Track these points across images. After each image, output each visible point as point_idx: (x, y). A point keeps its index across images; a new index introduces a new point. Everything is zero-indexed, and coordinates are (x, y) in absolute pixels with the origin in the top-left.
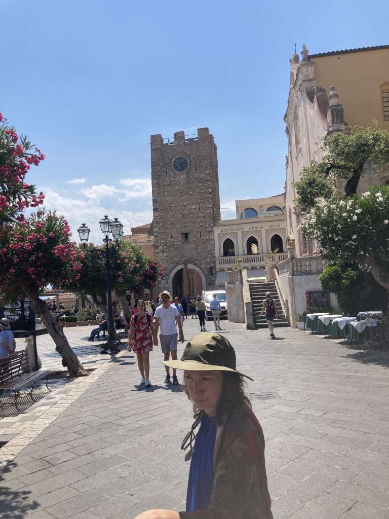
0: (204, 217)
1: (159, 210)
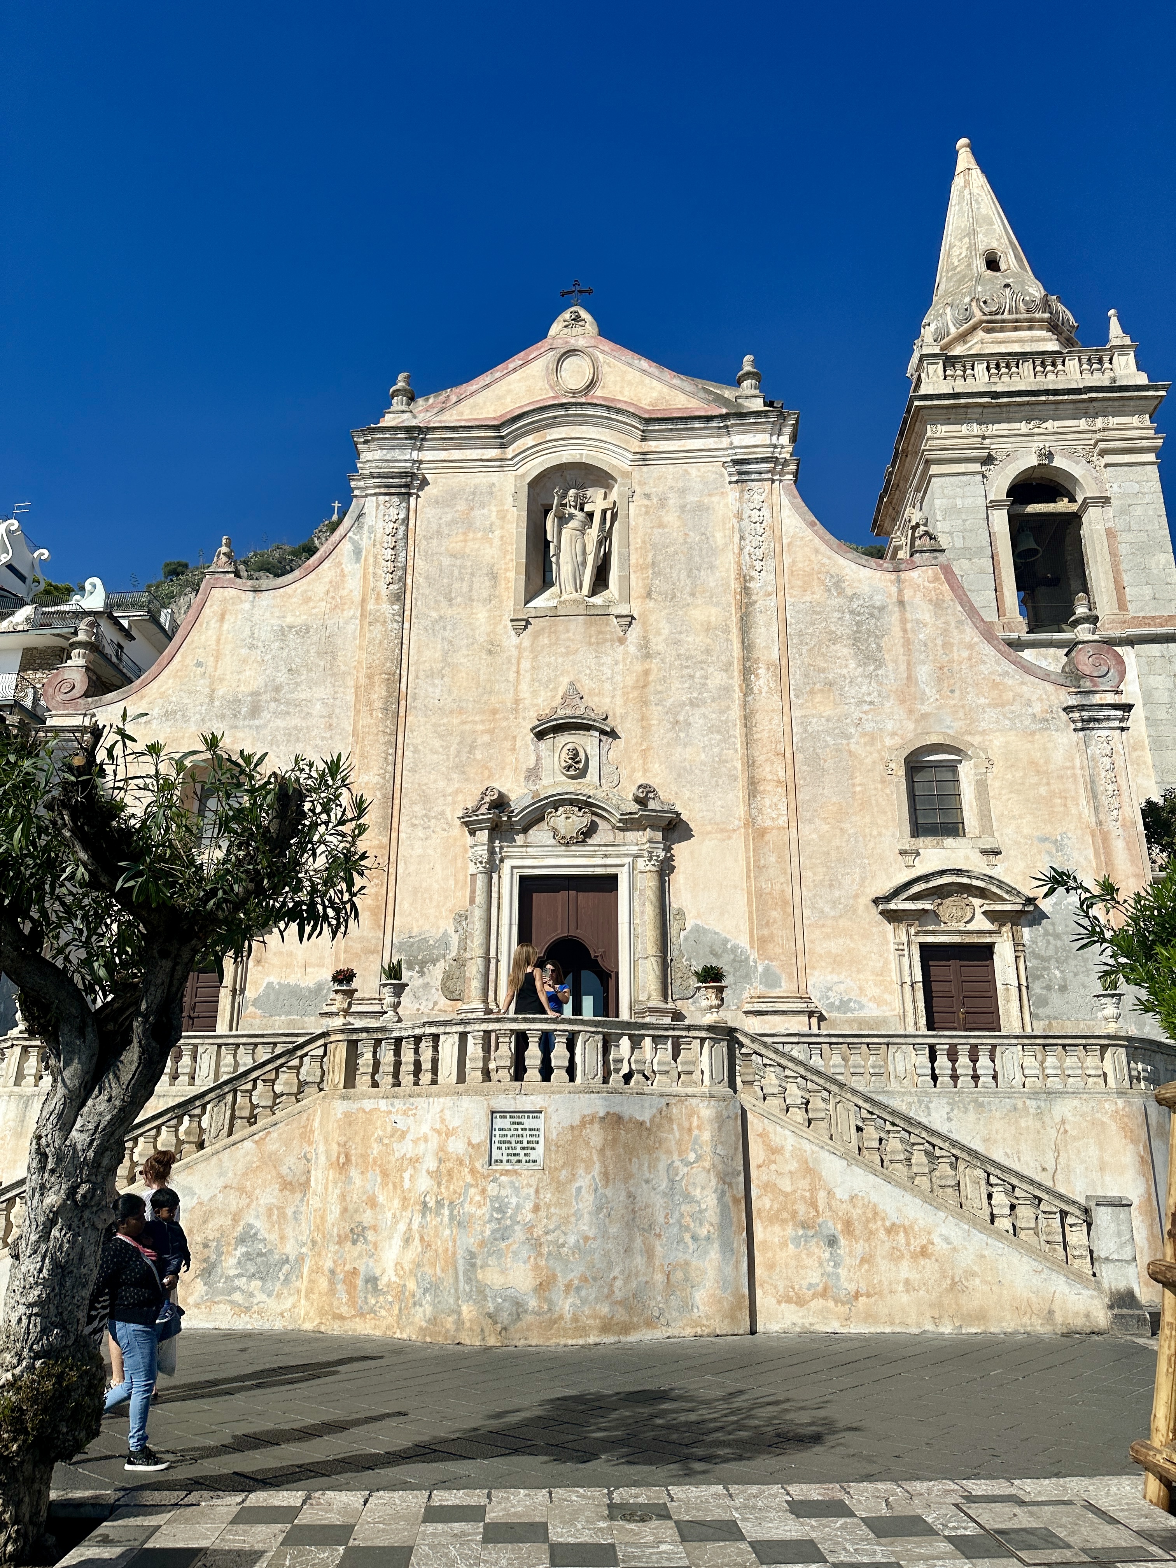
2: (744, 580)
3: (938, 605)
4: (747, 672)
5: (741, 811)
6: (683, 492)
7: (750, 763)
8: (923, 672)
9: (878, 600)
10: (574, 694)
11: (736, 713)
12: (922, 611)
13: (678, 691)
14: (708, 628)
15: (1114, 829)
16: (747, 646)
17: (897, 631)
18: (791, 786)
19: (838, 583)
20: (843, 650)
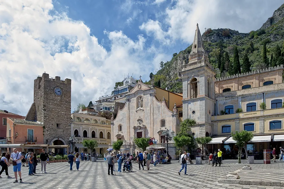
0: (67, 118)
1: (47, 110)
2: (151, 105)
3: (164, 106)
4: (151, 114)
5: (150, 126)
6: (147, 97)
7: (151, 122)
8: (162, 112)
9: (160, 106)
10: (140, 117)
11: (150, 118)
12: (163, 107)
13: (146, 116)
14: (148, 110)
15: (174, 125)
16: (151, 111)
17: (161, 109)
18: (153, 124)
19: (157, 104)
20: (157, 111)
